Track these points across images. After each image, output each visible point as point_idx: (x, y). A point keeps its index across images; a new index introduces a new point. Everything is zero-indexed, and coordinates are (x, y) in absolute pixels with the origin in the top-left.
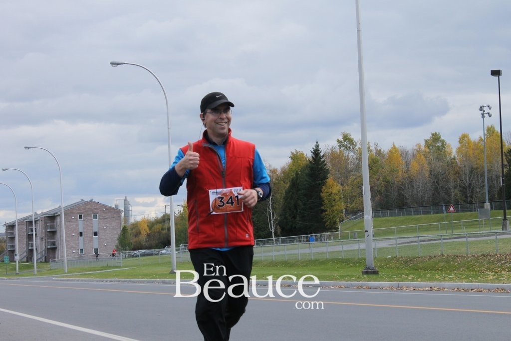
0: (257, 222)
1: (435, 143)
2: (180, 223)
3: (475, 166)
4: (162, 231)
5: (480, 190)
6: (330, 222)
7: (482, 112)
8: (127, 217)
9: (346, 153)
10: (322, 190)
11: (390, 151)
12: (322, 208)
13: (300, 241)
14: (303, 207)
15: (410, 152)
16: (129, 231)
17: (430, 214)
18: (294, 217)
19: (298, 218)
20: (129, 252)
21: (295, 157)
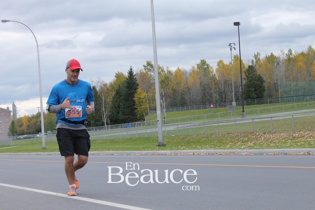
0: (95, 116)
1: (203, 66)
2: (48, 118)
3: (227, 80)
4: (37, 123)
5: (230, 94)
6: (140, 115)
7: (230, 47)
8: (15, 115)
9: (149, 73)
10: (135, 96)
11: (176, 71)
12: (135, 107)
13: (122, 128)
14: (123, 106)
15: (188, 72)
16: (16, 123)
17: (200, 109)
18: (118, 113)
19: (120, 114)
20: (16, 137)
21: (119, 76)
